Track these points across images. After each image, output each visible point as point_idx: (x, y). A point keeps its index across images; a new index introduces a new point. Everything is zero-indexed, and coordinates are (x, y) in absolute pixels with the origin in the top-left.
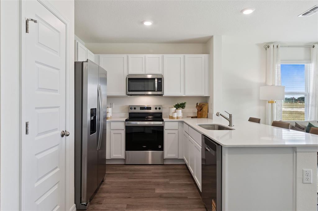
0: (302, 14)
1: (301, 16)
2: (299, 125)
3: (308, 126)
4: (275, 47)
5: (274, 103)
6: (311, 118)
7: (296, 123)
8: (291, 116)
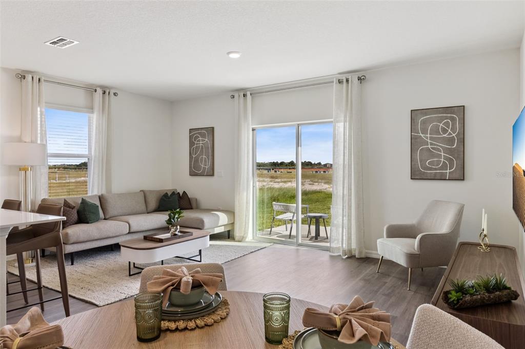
0: (50, 42)
1: (48, 44)
2: (69, 203)
3: (81, 203)
4: (36, 79)
5: (28, 170)
6: (92, 192)
7: (65, 200)
8: (61, 191)
